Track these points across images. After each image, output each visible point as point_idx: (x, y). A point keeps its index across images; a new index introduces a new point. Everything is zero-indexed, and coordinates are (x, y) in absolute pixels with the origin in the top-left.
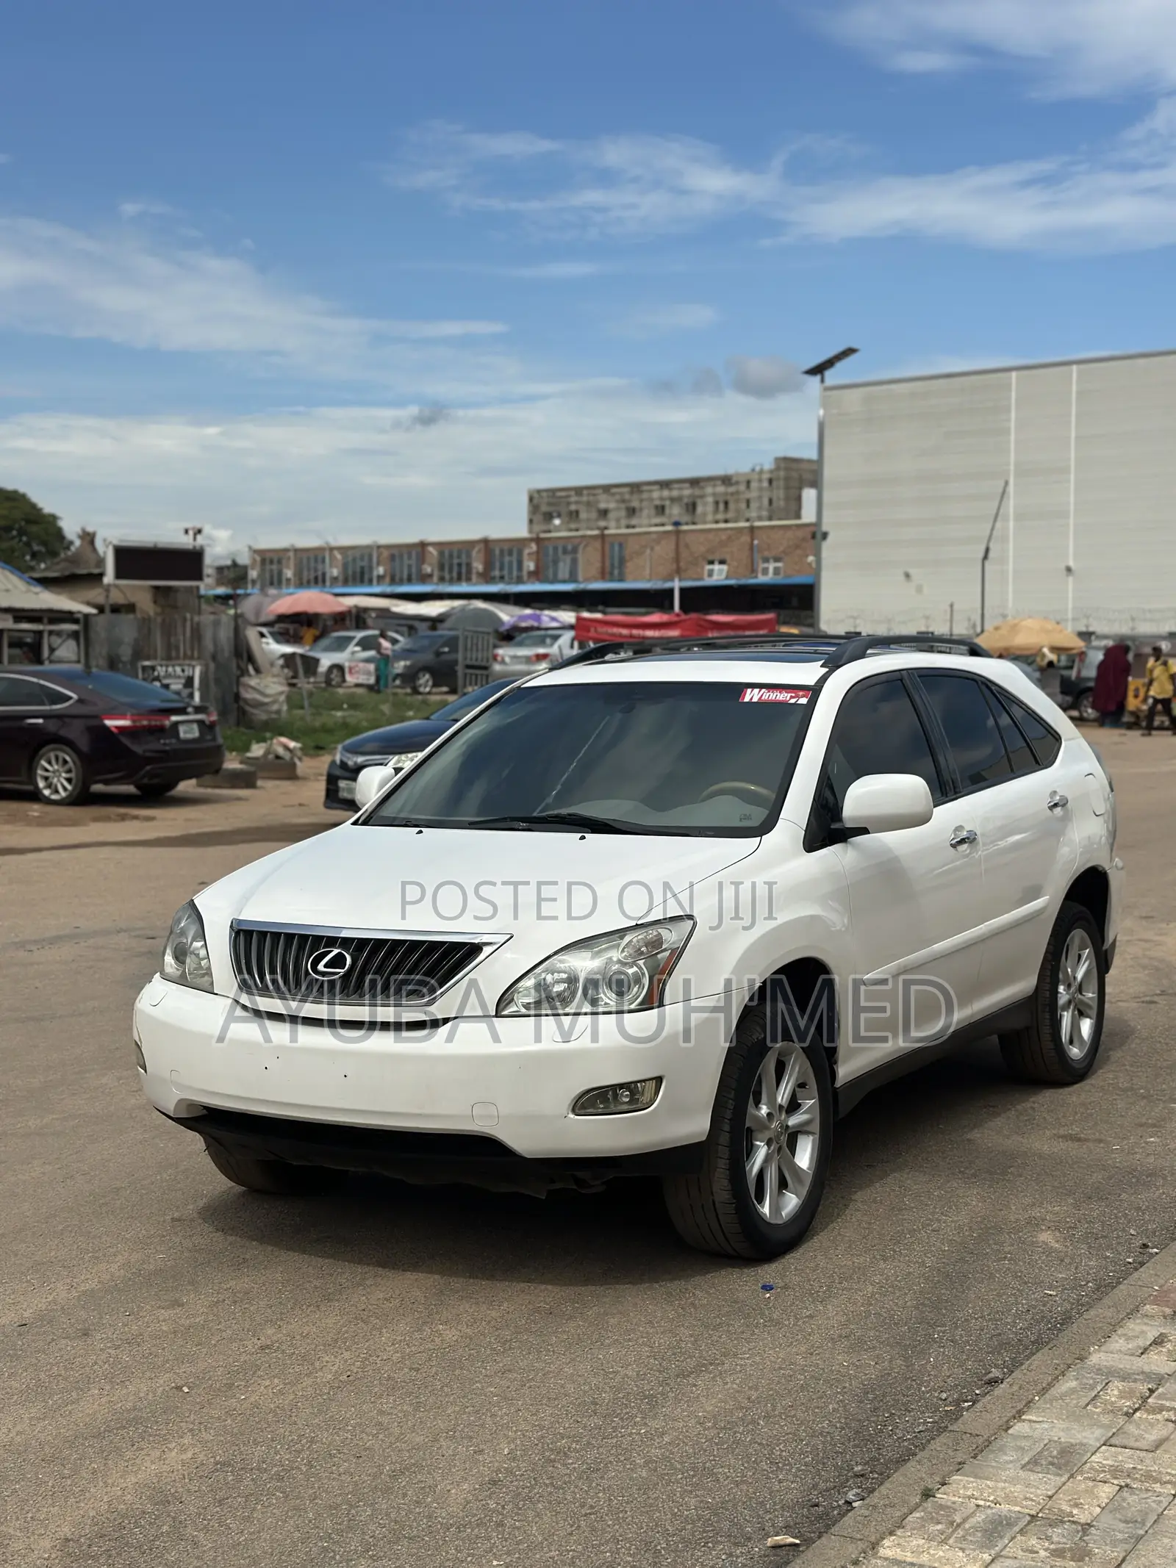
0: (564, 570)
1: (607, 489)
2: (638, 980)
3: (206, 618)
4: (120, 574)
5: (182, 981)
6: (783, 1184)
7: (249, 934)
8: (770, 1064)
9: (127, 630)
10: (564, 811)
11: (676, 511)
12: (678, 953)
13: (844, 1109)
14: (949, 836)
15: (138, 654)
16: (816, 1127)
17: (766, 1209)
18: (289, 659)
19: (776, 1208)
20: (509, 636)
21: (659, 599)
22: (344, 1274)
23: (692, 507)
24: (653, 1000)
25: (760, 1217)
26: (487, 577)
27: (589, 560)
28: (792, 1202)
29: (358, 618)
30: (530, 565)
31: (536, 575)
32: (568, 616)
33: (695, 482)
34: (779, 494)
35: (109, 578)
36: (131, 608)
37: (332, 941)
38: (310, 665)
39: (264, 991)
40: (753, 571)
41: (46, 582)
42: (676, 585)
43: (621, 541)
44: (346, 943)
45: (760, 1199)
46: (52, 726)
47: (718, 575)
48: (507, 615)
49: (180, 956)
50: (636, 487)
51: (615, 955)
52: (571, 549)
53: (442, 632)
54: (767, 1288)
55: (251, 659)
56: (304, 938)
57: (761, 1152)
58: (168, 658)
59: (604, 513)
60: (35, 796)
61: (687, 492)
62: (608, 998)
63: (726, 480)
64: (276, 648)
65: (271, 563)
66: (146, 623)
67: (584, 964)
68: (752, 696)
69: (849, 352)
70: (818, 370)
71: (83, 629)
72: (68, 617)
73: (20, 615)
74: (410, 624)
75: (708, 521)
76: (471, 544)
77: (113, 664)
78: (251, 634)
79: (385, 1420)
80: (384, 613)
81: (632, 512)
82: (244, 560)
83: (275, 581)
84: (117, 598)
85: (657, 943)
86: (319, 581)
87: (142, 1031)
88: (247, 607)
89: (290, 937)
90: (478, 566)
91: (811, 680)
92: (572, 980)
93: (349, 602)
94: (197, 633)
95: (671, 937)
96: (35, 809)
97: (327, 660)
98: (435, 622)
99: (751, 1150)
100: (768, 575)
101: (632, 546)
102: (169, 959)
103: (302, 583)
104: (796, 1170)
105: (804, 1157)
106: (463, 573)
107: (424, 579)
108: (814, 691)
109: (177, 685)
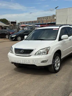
0: (39, 22)
1: (42, 17)
2: (46, 52)
3: (17, 26)
4: (11, 24)
5: (11, 52)
6: (57, 67)
7: (16, 49)
8: (56, 58)
9: (12, 27)
10: (40, 39)
11: (46, 19)
12: (49, 50)
13: (62, 61)
14: (69, 39)
15: (12, 29)
16: (60, 62)
17: (56, 69)
18: (22, 29)
19: (57, 69)
20: (36, 27)
21: (46, 24)
22: (24, 74)
23: (47, 18)
24: (47, 54)
25: (56, 70)
26: (35, 23)
27: (41, 22)
28: (58, 68)
29: (27, 26)
30: (37, 22)
31: (38, 23)
32: (40, 25)
33: (48, 17)
34: (53, 17)
35: (10, 24)
36: (12, 26)
37: (22, 50)
38: (23, 29)
39: (17, 53)
40: (51, 22)
41: (6, 24)
42: (47, 23)
43: (43, 21)
44: (23, 50)
45: (56, 68)
46: (7, 33)
47: (49, 22)
48: (36, 25)
49: (11, 51)
50: (44, 17)
51: (44, 50)
52: (40, 21)
53: (32, 27)
54: (57, 75)
55: (20, 29)
56: (20, 49)
57: (56, 65)
58: (14, 29)
59: (42, 19)
60: (6, 38)
61: (47, 17)
62: (44, 53)
63: (50, 16)
64: (21, 28)
65: (21, 23)
66: (13, 27)
67: (42, 51)
68: (54, 29)
69: (58, 7)
70: (56, 8)
71: (9, 27)
72: (8, 26)
73: (5, 26)
74: (30, 26)
75: (48, 19)
76: (34, 21)
77: (11, 29)
78: (20, 27)
79: (27, 88)
80: (28, 26)
81: (44, 19)
82: (20, 23)
83: (22, 24)
84: (11, 25)
85: (47, 49)
86: (24, 24)
87: (8, 56)
88: (20, 25)
89: (19, 49)
90: (34, 23)
91: (58, 28)
92: (41, 52)
93: (26, 25)
94: (16, 27)
95: (48, 49)
96: (6, 39)
97: (25, 29)
98: (31, 26)
99: (55, 65)
100: (52, 22)
101: (44, 21)
102: (10, 51)
103: (23, 24)
104: (58, 66)
105: (59, 65)
106: (33, 23)
107: (31, 23)
108: (59, 29)
109: (15, 31)
